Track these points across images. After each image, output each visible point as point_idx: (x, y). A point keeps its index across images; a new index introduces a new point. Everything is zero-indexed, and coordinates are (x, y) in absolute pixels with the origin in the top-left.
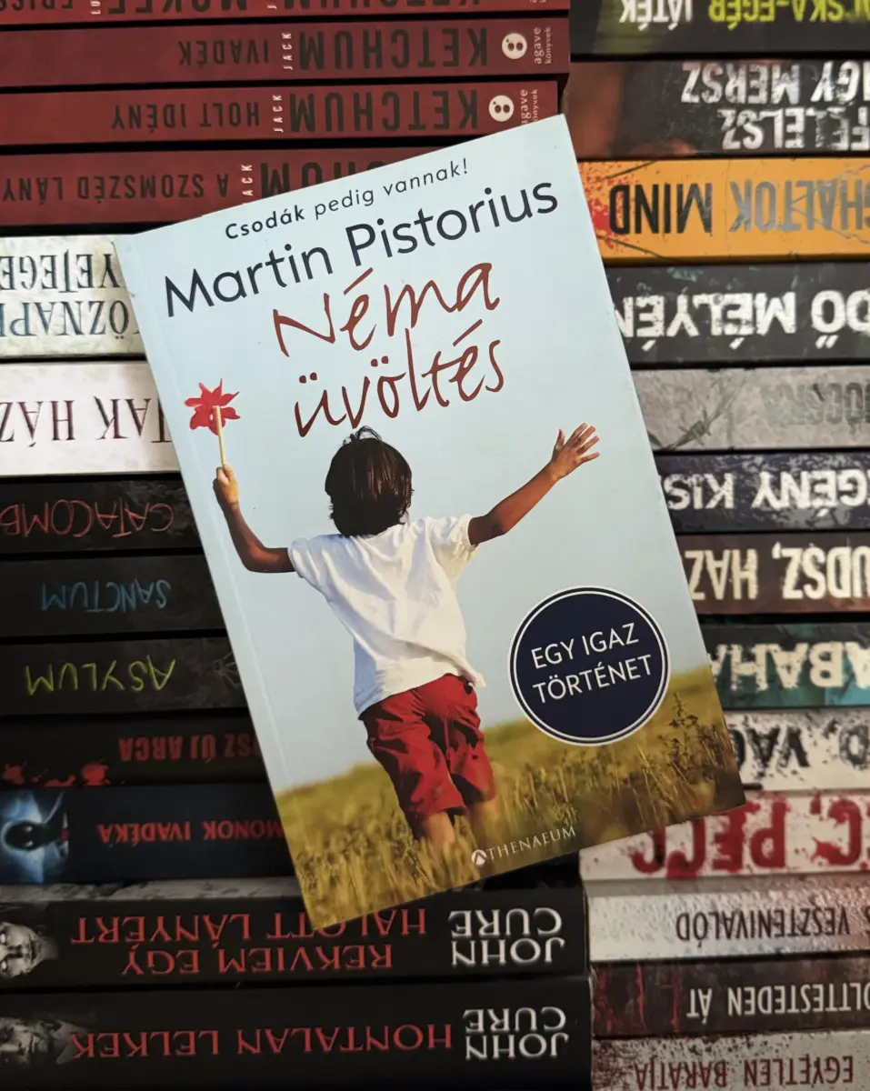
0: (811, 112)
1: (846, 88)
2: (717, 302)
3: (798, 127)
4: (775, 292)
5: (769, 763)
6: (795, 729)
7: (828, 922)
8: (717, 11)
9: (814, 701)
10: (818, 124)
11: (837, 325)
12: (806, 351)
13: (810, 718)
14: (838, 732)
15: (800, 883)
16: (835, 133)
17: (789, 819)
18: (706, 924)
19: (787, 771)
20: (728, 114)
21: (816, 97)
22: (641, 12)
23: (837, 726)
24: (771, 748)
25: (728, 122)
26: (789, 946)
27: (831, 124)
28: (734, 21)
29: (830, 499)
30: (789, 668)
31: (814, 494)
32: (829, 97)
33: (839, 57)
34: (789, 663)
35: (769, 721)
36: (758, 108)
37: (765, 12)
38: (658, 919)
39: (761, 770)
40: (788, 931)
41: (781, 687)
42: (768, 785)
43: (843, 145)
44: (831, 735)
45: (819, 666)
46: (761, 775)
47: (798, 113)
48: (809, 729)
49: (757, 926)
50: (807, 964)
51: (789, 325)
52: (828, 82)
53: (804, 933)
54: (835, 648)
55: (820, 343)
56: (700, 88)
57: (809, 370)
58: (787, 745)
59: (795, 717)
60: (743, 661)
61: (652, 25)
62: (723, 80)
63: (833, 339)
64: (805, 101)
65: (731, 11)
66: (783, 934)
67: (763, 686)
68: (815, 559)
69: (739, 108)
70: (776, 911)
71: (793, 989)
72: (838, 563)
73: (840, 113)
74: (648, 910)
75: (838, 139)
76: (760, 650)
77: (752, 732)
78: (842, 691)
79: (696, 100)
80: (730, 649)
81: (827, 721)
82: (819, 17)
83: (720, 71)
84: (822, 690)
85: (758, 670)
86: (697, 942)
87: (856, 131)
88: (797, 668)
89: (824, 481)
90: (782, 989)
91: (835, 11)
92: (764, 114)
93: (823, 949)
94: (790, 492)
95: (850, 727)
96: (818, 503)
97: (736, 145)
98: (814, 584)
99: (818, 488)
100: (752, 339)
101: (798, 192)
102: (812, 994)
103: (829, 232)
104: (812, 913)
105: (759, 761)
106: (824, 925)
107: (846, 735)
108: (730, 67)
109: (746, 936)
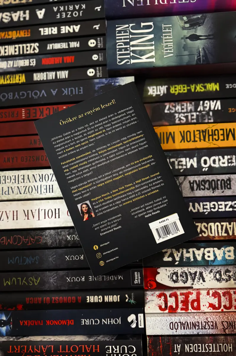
0: (198, 113)
1: (206, 107)
2: (176, 160)
3: (195, 117)
4: (191, 157)
5: (195, 281)
6: (201, 272)
7: (212, 325)
8: (172, 91)
9: (206, 264)
10: (200, 116)
11: (208, 165)
12: (200, 172)
13: (205, 269)
14: (213, 272)
15: (204, 315)
16: (204, 118)
17: (201, 296)
18: (178, 325)
19: (199, 283)
20: (177, 115)
21: (199, 110)
22: (154, 92)
23: (213, 271)
24: (195, 277)
25: (177, 117)
26: (201, 332)
27: (203, 116)
28: (177, 93)
29: (208, 210)
30: (199, 255)
31: (204, 209)
32: (202, 109)
33: (204, 100)
34: (199, 254)
35: (194, 269)
36: (184, 113)
37: (184, 90)
38: (164, 324)
39: (193, 283)
40: (200, 328)
41: (197, 260)
42: (195, 287)
43: (206, 121)
44: (211, 273)
45: (207, 254)
46: (193, 284)
47: (194, 114)
48: (205, 271)
49: (192, 326)
50: (207, 338)
51: (195, 165)
52: (202, 106)
53: (205, 329)
54: (211, 249)
55: (204, 170)
56: (169, 109)
57: (201, 176)
58: (199, 276)
59: (201, 268)
60: (186, 253)
61: (157, 95)
62: (175, 107)
63: (207, 169)
64: (196, 111)
65: (176, 91)
66: (199, 329)
67: (192, 260)
68: (204, 226)
69: (179, 113)
70: (197, 322)
71: (203, 345)
72: (211, 227)
73: (205, 113)
74: (162, 321)
75: (205, 120)
76: (191, 250)
77: (190, 272)
78: (213, 261)
79: (168, 112)
80: (183, 250)
81: (210, 270)
82: (198, 91)
83: (174, 105)
84: (208, 261)
85: (191, 255)
86: (176, 330)
87: (209, 117)
88: (201, 255)
89: (206, 205)
90: (200, 345)
91: (202, 89)
92: (186, 114)
93: (211, 333)
94: (197, 208)
95: (216, 271)
96: (205, 211)
97: (179, 122)
98: (205, 233)
99: (205, 207)
100: (186, 169)
101: (197, 133)
102: (208, 346)
103: (205, 142)
104: (207, 323)
105: (192, 280)
106: (210, 326)
107: (215, 273)
108: (177, 103)
109: (189, 329)
